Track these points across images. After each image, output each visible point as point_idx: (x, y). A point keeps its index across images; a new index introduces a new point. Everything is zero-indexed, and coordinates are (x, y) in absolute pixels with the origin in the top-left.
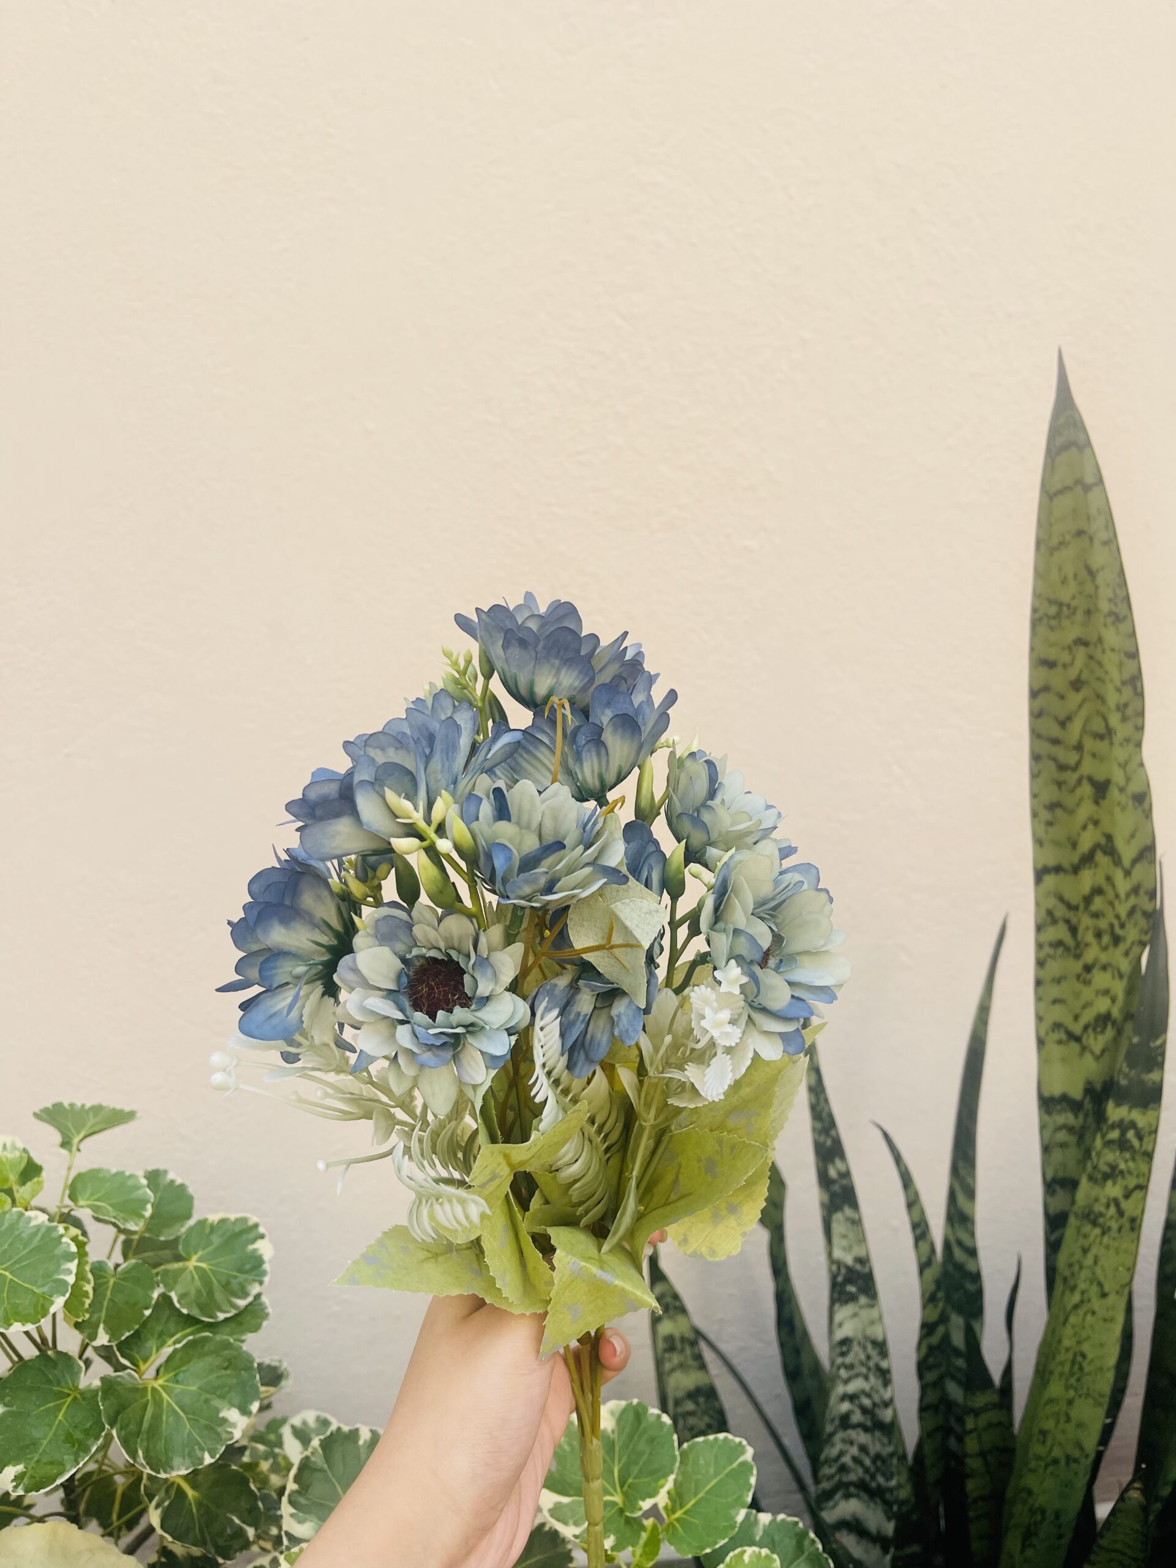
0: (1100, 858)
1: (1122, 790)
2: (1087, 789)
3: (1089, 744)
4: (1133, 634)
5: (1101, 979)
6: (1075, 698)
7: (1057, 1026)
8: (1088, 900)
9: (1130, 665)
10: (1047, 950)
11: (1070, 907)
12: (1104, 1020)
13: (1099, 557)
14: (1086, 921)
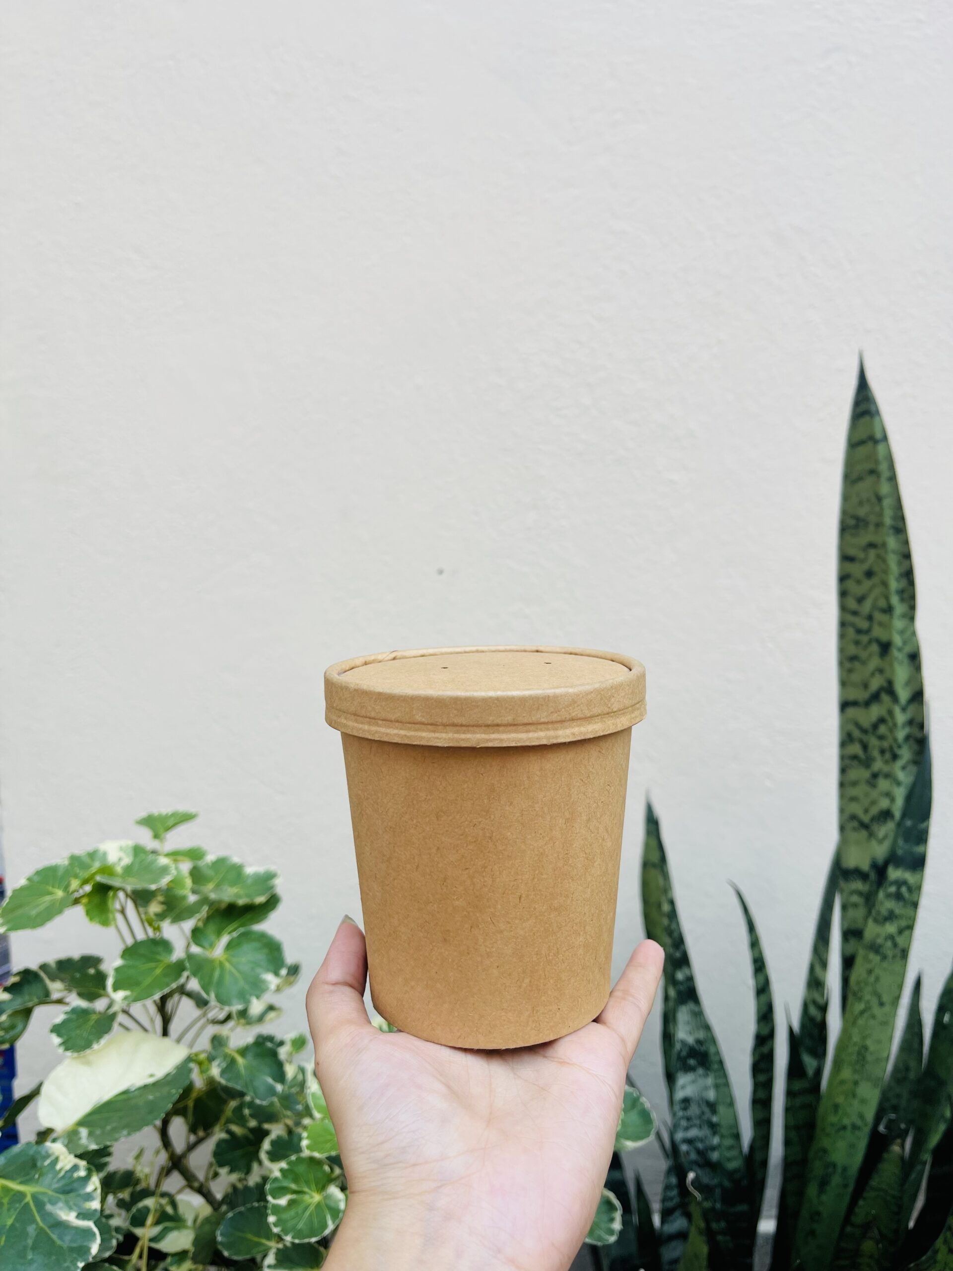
0: (885, 698)
1: (900, 650)
2: (875, 648)
3: (878, 616)
4: (906, 542)
5: (883, 784)
6: (867, 584)
7: (853, 817)
8: (875, 726)
9: (906, 563)
10: (847, 762)
11: (864, 731)
12: (886, 815)
13: (885, 488)
14: (873, 742)
